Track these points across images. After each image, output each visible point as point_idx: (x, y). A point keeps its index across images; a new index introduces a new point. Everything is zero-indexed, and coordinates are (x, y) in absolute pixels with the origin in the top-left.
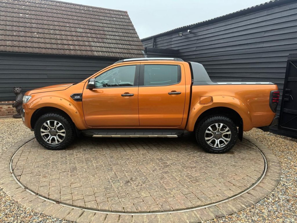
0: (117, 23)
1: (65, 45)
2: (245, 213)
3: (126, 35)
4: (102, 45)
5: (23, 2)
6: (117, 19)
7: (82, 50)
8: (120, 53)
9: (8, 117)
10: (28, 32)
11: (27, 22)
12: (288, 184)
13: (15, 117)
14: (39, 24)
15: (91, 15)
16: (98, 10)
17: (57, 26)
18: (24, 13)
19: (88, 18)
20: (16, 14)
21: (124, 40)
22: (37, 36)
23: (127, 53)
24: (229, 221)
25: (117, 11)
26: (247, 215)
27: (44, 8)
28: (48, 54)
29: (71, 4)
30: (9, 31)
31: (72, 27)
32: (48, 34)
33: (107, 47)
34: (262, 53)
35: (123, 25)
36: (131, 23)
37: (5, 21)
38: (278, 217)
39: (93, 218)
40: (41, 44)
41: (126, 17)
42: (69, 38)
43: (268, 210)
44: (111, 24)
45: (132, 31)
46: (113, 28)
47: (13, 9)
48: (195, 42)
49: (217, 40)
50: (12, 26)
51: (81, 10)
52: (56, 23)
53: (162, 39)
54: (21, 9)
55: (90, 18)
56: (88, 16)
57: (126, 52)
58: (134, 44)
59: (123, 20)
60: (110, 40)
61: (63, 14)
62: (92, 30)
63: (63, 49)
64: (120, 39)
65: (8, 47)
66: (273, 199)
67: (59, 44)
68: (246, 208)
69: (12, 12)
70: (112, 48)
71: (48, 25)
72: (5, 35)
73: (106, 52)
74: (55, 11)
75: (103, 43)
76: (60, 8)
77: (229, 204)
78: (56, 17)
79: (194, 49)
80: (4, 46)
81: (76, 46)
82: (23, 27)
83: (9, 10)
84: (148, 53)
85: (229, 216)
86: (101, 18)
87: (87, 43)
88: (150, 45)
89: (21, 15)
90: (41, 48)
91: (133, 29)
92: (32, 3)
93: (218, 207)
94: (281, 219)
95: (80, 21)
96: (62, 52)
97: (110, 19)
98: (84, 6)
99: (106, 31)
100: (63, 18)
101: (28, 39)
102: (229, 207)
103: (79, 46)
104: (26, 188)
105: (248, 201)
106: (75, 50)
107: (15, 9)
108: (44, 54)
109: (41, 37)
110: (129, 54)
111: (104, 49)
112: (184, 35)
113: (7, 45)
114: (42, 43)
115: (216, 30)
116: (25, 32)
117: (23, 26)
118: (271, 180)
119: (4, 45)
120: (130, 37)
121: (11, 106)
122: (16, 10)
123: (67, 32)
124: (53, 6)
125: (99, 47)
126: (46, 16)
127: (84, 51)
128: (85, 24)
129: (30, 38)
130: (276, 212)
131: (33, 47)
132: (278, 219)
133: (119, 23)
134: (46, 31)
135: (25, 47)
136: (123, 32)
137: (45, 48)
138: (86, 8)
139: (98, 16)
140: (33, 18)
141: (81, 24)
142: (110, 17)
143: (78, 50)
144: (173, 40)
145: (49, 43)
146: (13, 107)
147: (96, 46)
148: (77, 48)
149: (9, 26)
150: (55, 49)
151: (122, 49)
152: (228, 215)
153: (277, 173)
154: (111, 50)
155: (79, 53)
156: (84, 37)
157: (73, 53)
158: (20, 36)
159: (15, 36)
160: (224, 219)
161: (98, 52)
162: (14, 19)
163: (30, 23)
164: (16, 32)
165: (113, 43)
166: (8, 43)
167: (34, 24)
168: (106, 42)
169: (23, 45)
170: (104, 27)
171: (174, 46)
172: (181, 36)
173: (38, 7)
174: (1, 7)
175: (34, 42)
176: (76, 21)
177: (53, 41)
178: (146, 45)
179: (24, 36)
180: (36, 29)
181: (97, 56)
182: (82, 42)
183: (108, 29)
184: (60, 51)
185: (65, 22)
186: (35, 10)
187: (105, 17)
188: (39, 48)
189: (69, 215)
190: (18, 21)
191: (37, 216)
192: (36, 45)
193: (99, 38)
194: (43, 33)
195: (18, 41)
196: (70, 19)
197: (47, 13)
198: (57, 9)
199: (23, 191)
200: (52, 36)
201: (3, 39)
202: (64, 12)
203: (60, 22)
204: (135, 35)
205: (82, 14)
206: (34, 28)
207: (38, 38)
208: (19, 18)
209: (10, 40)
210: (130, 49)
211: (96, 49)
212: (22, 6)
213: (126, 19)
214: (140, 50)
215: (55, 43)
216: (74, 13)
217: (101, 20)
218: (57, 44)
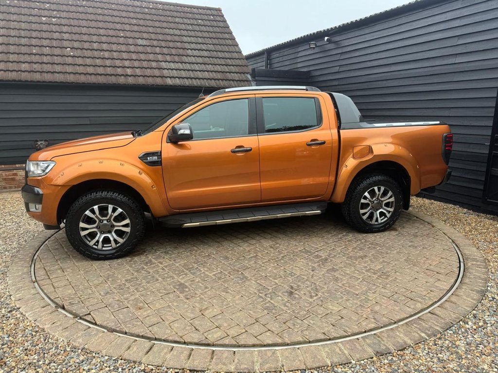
0: (204, 28)
1: (119, 67)
2: (426, 347)
3: (219, 48)
4: (180, 66)
6: (203, 22)
7: (146, 76)
8: (211, 79)
10: (56, 48)
11: (54, 30)
14: (75, 34)
15: (161, 16)
16: (172, 7)
17: (105, 37)
18: (49, 16)
19: (156, 21)
20: (36, 17)
21: (216, 58)
22: (72, 54)
23: (222, 80)
24: (399, 361)
25: (204, 8)
26: (429, 350)
27: (82, 6)
28: (90, 83)
30: (24, 46)
31: (129, 37)
32: (90, 51)
33: (189, 70)
34: (453, 74)
35: (215, 32)
36: (228, 27)
37: (19, 30)
38: (484, 354)
39: (168, 356)
40: (78, 68)
41: (218, 18)
42: (125, 55)
43: (465, 342)
44: (194, 31)
45: (230, 42)
46: (197, 37)
47: (30, 10)
48: (338, 57)
49: (376, 54)
50: (29, 38)
51: (144, 8)
52: (102, 32)
53: (281, 54)
54: (44, 10)
55: (159, 21)
56: (155, 18)
57: (219, 77)
58: (234, 63)
59: (215, 23)
60: (192, 57)
61: (114, 16)
62: (162, 41)
64: (209, 55)
65: (24, 73)
66: (475, 324)
67: (107, 66)
68: (428, 338)
69: (29, 14)
70: (196, 71)
71: (89, 35)
72: (18, 54)
73: (187, 78)
74: (100, 11)
75: (181, 63)
76: (107, 6)
77: (399, 331)
78: (102, 21)
79: (337, 69)
80: (17, 71)
81: (136, 69)
82: (48, 40)
83: (23, 11)
84: (256, 78)
85: (399, 352)
86: (177, 20)
87: (154, 64)
88: (261, 65)
89: (44, 19)
90: (78, 73)
91: (231, 38)
93: (379, 337)
94: (489, 357)
95: (141, 28)
96: (113, 80)
97: (192, 21)
99: (185, 43)
100: (113, 23)
101: (57, 59)
102: (399, 337)
103: (142, 68)
105: (431, 327)
106: (135, 76)
107: (34, 9)
108: (83, 83)
109: (79, 55)
110: (224, 81)
111: (183, 74)
112: (318, 45)
113: (23, 69)
114: (79, 65)
115: (374, 36)
116: (51, 47)
117: (47, 37)
118: (470, 291)
119: (17, 70)
120: (227, 52)
122: (36, 11)
123: (121, 45)
125: (175, 69)
126: (85, 20)
127: (150, 78)
128: (151, 31)
129: (59, 57)
130: (480, 344)
131: (65, 72)
132: (484, 356)
133: (208, 29)
135: (52, 73)
136: (214, 43)
137: (85, 73)
138: (151, 4)
139: (171, 17)
140: (64, 24)
141: (144, 33)
142: (192, 19)
143: (139, 76)
144: (299, 55)
145: (91, 65)
147: (170, 69)
148: (138, 72)
149: (24, 38)
150: (101, 75)
151: (213, 73)
152: (396, 351)
153: (482, 279)
155: (141, 81)
156: (150, 54)
157: (131, 81)
158: (44, 55)
159: (35, 55)
160: (390, 358)
161: (173, 79)
162: (33, 25)
163: (60, 33)
164: (37, 48)
165: (199, 63)
166: (24, 66)
167: (65, 33)
168: (187, 61)
169: (48, 70)
170: (182, 36)
171: (302, 66)
172: (314, 48)
173: (71, 5)
174: (11, 6)
175: (66, 64)
176: (135, 26)
177: (98, 62)
178: (255, 65)
179: (49, 55)
180: (69, 42)
181: (171, 86)
182: (146, 62)
183: (189, 39)
184: (110, 77)
185: (117, 30)
186: (67, 10)
187: (184, 19)
188: (74, 74)
189: (128, 351)
190: (40, 30)
191: (77, 353)
192: (69, 69)
193: (174, 55)
194: (81, 49)
195: (41, 63)
196: (126, 24)
197: (87, 14)
198: (104, 8)
199: (53, 312)
200: (96, 54)
201: (16, 59)
202: (115, 13)
203: (108, 29)
204: (235, 49)
205: (146, 14)
206: (66, 40)
207: (73, 57)
208: (41, 25)
209: (27, 62)
210: (227, 72)
211: (169, 73)
212: (45, 4)
213: (219, 21)
214: (244, 73)
215: (101, 64)
216: (132, 13)
217: (178, 23)
218: (104, 67)
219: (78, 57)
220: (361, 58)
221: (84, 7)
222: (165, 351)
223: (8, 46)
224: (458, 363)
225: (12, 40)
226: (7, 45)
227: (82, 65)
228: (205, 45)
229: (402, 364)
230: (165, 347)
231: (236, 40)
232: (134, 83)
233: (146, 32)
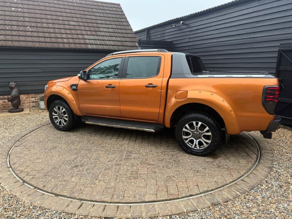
0: (110, 15)
1: (59, 38)
2: (240, 200)
3: (119, 27)
4: (96, 37)
6: (110, 12)
7: (76, 43)
8: (114, 46)
9: (4, 112)
10: (21, 26)
11: (20, 16)
12: (281, 171)
13: (10, 111)
14: (32, 18)
15: (84, 8)
16: (91, 3)
17: (50, 20)
18: (16, 7)
19: (81, 11)
20: (8, 8)
21: (117, 33)
22: (31, 30)
23: (121, 46)
24: (225, 209)
25: (110, 4)
26: (242, 202)
27: (36, 1)
28: (42, 48)
30: (1, 25)
31: (65, 20)
32: (41, 28)
33: (101, 40)
34: (253, 43)
35: (116, 18)
36: (124, 15)
38: (272, 203)
39: (92, 210)
40: (34, 38)
41: (119, 10)
42: (63, 31)
43: (261, 197)
44: (104, 17)
45: (125, 24)
46: (106, 21)
47: (5, 3)
48: (188, 33)
49: (209, 32)
50: (4, 20)
51: (74, 3)
52: (49, 17)
54: (13, 3)
55: (83, 11)
56: (81, 9)
57: (119, 44)
58: (128, 36)
59: (116, 13)
60: (103, 33)
61: (56, 7)
62: (85, 23)
63: (57, 43)
64: (114, 31)
65: (1, 41)
66: (267, 186)
67: (52, 37)
68: (241, 195)
69: (4, 6)
70: (106, 40)
71: (41, 19)
73: (100, 45)
74: (47, 5)
75: (97, 36)
77: (225, 191)
78: (49, 11)
79: (187, 40)
81: (69, 39)
82: (16, 22)
85: (225, 203)
86: (94, 10)
87: (80, 36)
88: (144, 37)
89: (13, 9)
90: (34, 41)
91: (126, 21)
93: (213, 195)
94: (274, 205)
95: (73, 15)
96: (56, 46)
97: (103, 11)
99: (99, 24)
100: (55, 12)
101: (22, 33)
102: (225, 194)
103: (73, 39)
104: (24, 182)
105: (242, 188)
106: (69, 43)
107: (7, 3)
108: (38, 47)
109: (35, 31)
110: (122, 47)
111: (98, 42)
112: (176, 26)
114: (35, 37)
116: (17, 26)
117: (15, 20)
118: (264, 168)
120: (124, 29)
121: (6, 101)
123: (61, 25)
125: (93, 39)
126: (38, 9)
127: (78, 44)
128: (79, 17)
130: (270, 198)
131: (27, 41)
132: (272, 204)
133: (112, 16)
134: (39, 25)
135: (19, 41)
136: (116, 24)
137: (39, 41)
138: (78, 1)
139: (90, 8)
140: (25, 12)
141: (74, 18)
142: (103, 10)
143: (72, 43)
144: (166, 31)
145: (42, 37)
146: (8, 101)
147: (90, 39)
148: (71, 41)
149: (1, 20)
150: (48, 43)
151: (116, 42)
152: (223, 203)
153: (270, 160)
155: (73, 46)
156: (78, 30)
157: (66, 46)
158: (13, 30)
159: (8, 30)
160: (220, 207)
161: (92, 45)
162: (7, 12)
163: (23, 17)
164: (9, 26)
165: (107, 36)
166: (1, 37)
167: (26, 17)
168: (100, 34)
169: (16, 39)
170: (97, 20)
171: (168, 38)
172: (174, 28)
175: (27, 36)
176: (69, 14)
177: (47, 35)
178: (140, 37)
179: (17, 30)
180: (29, 23)
181: (91, 49)
182: (75, 35)
183: (101, 22)
184: (54, 44)
185: (58, 16)
186: (27, 4)
187: (98, 10)
188: (32, 42)
189: (68, 207)
190: (11, 15)
191: (37, 210)
192: (29, 39)
193: (93, 31)
194: (36, 27)
195: (11, 36)
196: (63, 12)
197: (40, 6)
198: (50, 3)
199: (21, 185)
200: (45, 30)
202: (57, 6)
203: (53, 15)
204: (129, 28)
205: (75, 6)
206: (26, 22)
207: (31, 32)
208: (12, 12)
209: (3, 35)
210: (124, 41)
211: (90, 42)
213: (119, 11)
214: (134, 42)
215: (48, 36)
216: (67, 6)
217: (94, 12)
218: (50, 38)
219: (34, 32)
220: (201, 34)
221: (38, 2)
222: (90, 207)
224: (258, 209)
227: (37, 37)
228: (111, 25)
229: (226, 210)
230: (90, 204)
231: (129, 22)
232: (68, 47)
233: (75, 17)
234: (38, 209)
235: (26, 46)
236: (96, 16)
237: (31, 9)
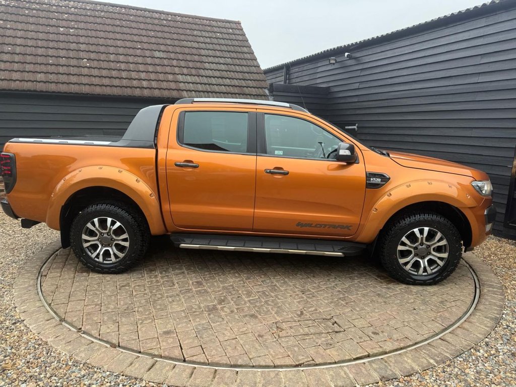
0: (222, 42)
1: (135, 79)
2: (434, 374)
3: (238, 62)
4: (196, 79)
5: (65, 7)
6: (222, 35)
7: (162, 89)
8: (228, 94)
10: (73, 58)
11: (72, 41)
14: (92, 45)
15: (179, 28)
16: (191, 20)
17: (121, 48)
18: (67, 26)
19: (174, 33)
20: (54, 28)
21: (233, 72)
22: (88, 65)
25: (223, 21)
26: (437, 377)
27: (101, 17)
28: (105, 95)
29: (145, 10)
30: (41, 56)
31: (146, 48)
32: (106, 62)
33: (205, 84)
34: (476, 93)
35: (233, 46)
36: (247, 41)
37: (35, 40)
38: (494, 383)
39: (170, 374)
40: (93, 79)
41: (238, 32)
42: (141, 67)
43: (475, 371)
44: (212, 44)
45: (248, 56)
46: (215, 50)
47: (48, 20)
48: (358, 74)
49: (396, 71)
50: (46, 48)
51: (162, 20)
53: (301, 69)
54: (62, 20)
55: (177, 34)
56: (173, 30)
57: (236, 91)
58: (252, 78)
59: (234, 37)
60: (210, 71)
61: (132, 28)
62: (179, 53)
63: (131, 87)
64: (227, 69)
65: (39, 83)
66: (486, 352)
67: (123, 78)
68: (436, 365)
69: (46, 24)
70: (213, 85)
71: (106, 46)
72: (34, 64)
73: (204, 92)
74: (118, 23)
75: (198, 76)
76: (126, 17)
77: (407, 357)
78: (120, 33)
79: (356, 86)
80: (33, 82)
81: (152, 82)
82: (65, 51)
83: (41, 21)
84: (274, 93)
85: (406, 378)
86: (195, 33)
87: (170, 77)
88: (280, 80)
89: (62, 29)
90: (93, 85)
91: (250, 52)
92: (80, 9)
93: (386, 362)
95: (159, 40)
96: (128, 92)
97: (210, 35)
98: (168, 14)
99: (203, 56)
100: (131, 35)
101: (73, 70)
102: (407, 362)
103: (158, 81)
104: (62, 319)
105: (441, 353)
106: (150, 88)
107: (52, 19)
108: (98, 95)
109: (95, 66)
111: (200, 87)
112: (338, 61)
113: (38, 80)
114: (95, 77)
116: (67, 58)
117: (64, 47)
118: (484, 319)
119: (33, 80)
120: (245, 66)
122: (54, 22)
123: (138, 58)
124: (115, 13)
125: (191, 83)
126: (102, 31)
127: (166, 90)
128: (169, 43)
129: (75, 68)
130: (491, 373)
131: (81, 84)
132: (493, 385)
133: (227, 42)
134: (103, 57)
135: (68, 84)
136: (232, 56)
137: (100, 84)
138: (170, 16)
139: (190, 30)
140: (81, 35)
141: (161, 45)
142: (211, 32)
143: (155, 89)
144: (319, 70)
145: (107, 77)
147: (187, 82)
148: (154, 84)
149: (41, 48)
150: (116, 87)
151: (230, 87)
152: (403, 377)
153: (497, 306)
154: (211, 88)
155: (157, 93)
156: (167, 66)
157: (146, 93)
158: (60, 65)
159: (51, 65)
160: (396, 384)
161: (189, 93)
162: (51, 36)
163: (77, 43)
164: (53, 58)
165: (216, 77)
166: (40, 77)
167: (82, 44)
168: (204, 74)
169: (64, 81)
170: (200, 49)
171: (321, 82)
172: (334, 64)
173: (89, 16)
174: (29, 16)
175: (82, 75)
176: (153, 38)
177: (114, 73)
178: (273, 80)
179: (65, 65)
180: (86, 53)
182: (162, 75)
183: (207, 52)
184: (126, 89)
185: (134, 41)
186: (85, 21)
187: (203, 32)
188: (90, 85)
189: (130, 367)
190: (57, 40)
191: (79, 368)
192: (85, 80)
193: (191, 68)
194: (98, 60)
195: (56, 74)
196: (143, 36)
197: (105, 25)
198: (122, 20)
199: (57, 325)
200: (112, 65)
201: (32, 70)
202: (134, 25)
203: (126, 40)
204: (254, 63)
205: (164, 26)
206: (82, 51)
207: (89, 68)
208: (59, 35)
209: (43, 72)
210: (244, 87)
211: (186, 86)
212: (63, 14)
213: (238, 35)
214: (261, 88)
215: (117, 76)
216: (150, 25)
217: (196, 36)
218: (120, 79)
219: (94, 68)
222: (167, 368)
223: (25, 56)
225: (29, 51)
226: (23, 55)
227: (97, 76)
228: (223, 58)
230: (167, 364)
231: (255, 54)
232: (150, 95)
233: (164, 44)
234: (81, 367)
235: (80, 93)
236: (198, 43)
237: (90, 30)
